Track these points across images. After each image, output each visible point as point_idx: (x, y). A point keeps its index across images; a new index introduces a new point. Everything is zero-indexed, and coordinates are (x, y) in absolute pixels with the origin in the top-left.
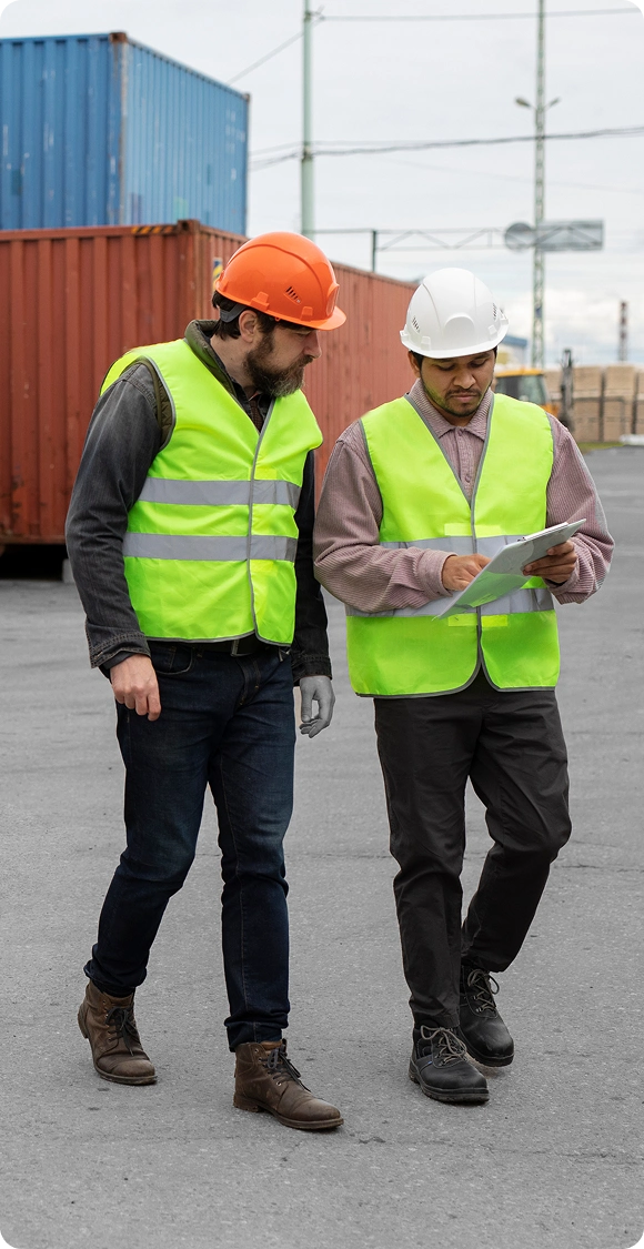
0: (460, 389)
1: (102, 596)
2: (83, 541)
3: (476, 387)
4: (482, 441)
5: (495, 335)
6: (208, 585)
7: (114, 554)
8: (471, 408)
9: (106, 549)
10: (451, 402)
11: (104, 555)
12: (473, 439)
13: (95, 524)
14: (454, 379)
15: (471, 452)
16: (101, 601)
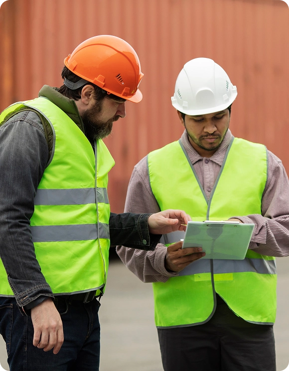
0: (208, 134)
1: (24, 261)
2: (10, 225)
3: (218, 132)
4: (220, 167)
5: (228, 100)
6: (78, 255)
7: (28, 233)
8: (215, 145)
9: (25, 230)
10: (203, 141)
11: (24, 234)
12: (214, 165)
13: (17, 214)
14: (204, 128)
15: (212, 173)
16: (24, 264)
